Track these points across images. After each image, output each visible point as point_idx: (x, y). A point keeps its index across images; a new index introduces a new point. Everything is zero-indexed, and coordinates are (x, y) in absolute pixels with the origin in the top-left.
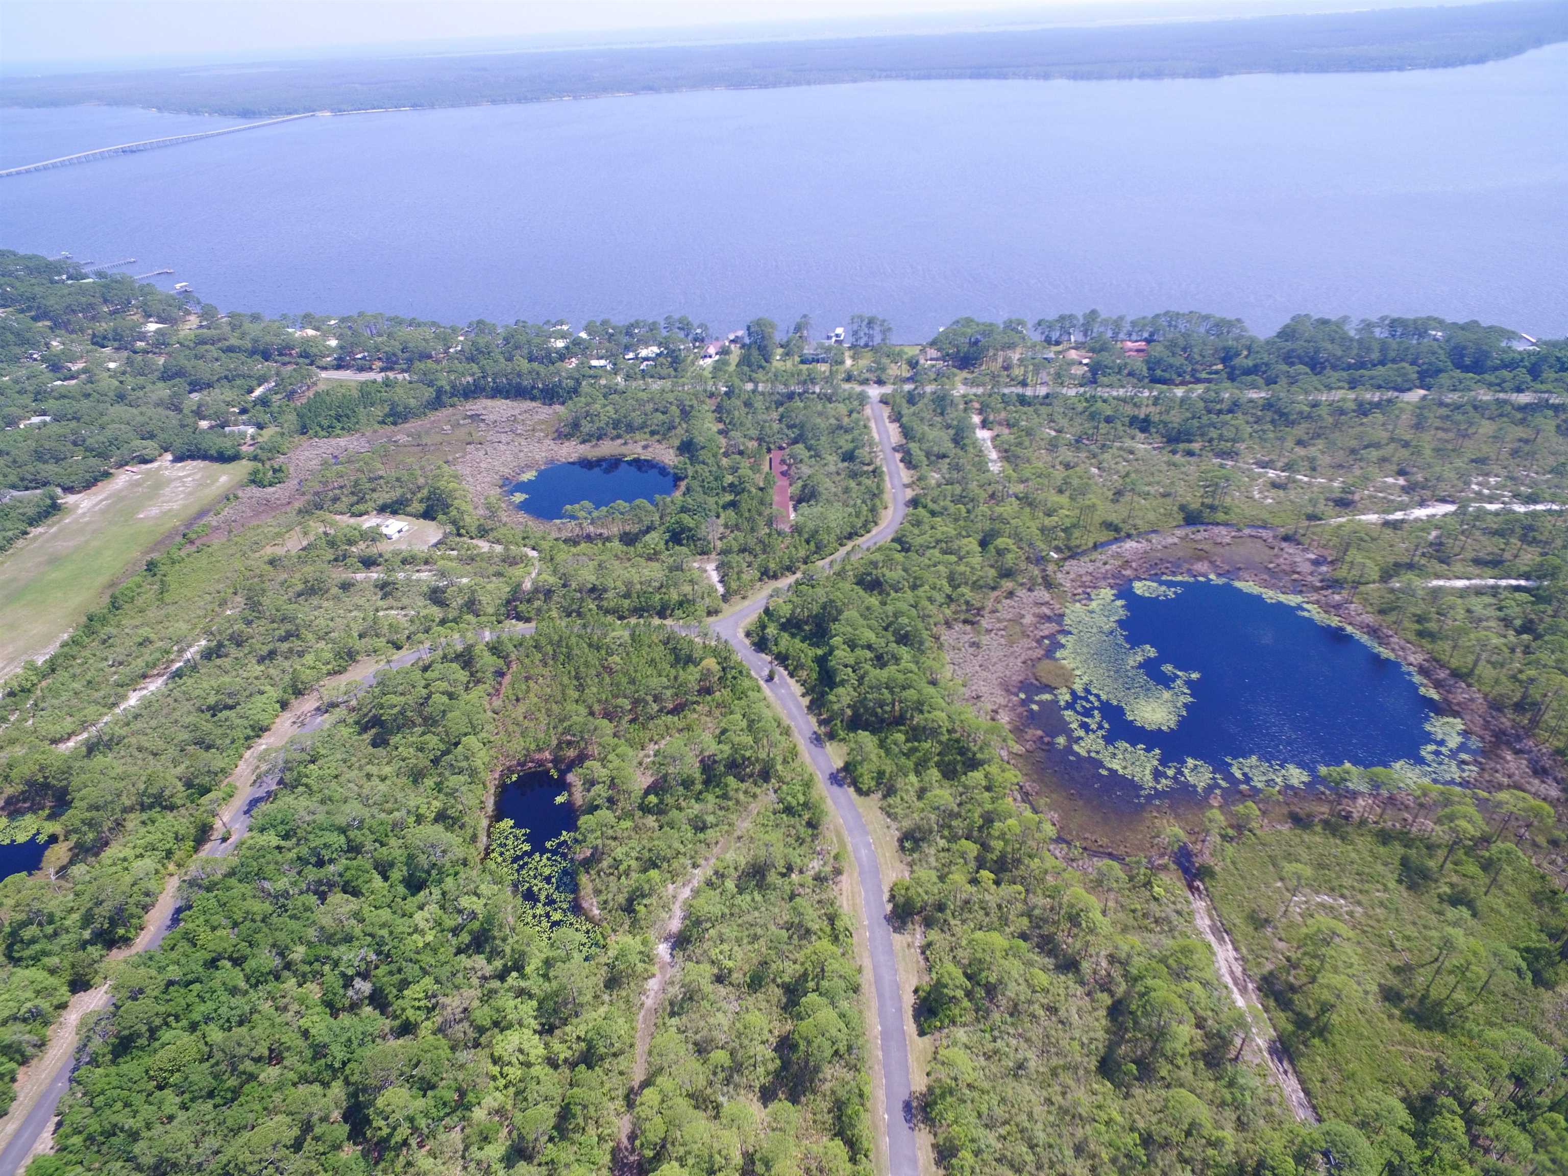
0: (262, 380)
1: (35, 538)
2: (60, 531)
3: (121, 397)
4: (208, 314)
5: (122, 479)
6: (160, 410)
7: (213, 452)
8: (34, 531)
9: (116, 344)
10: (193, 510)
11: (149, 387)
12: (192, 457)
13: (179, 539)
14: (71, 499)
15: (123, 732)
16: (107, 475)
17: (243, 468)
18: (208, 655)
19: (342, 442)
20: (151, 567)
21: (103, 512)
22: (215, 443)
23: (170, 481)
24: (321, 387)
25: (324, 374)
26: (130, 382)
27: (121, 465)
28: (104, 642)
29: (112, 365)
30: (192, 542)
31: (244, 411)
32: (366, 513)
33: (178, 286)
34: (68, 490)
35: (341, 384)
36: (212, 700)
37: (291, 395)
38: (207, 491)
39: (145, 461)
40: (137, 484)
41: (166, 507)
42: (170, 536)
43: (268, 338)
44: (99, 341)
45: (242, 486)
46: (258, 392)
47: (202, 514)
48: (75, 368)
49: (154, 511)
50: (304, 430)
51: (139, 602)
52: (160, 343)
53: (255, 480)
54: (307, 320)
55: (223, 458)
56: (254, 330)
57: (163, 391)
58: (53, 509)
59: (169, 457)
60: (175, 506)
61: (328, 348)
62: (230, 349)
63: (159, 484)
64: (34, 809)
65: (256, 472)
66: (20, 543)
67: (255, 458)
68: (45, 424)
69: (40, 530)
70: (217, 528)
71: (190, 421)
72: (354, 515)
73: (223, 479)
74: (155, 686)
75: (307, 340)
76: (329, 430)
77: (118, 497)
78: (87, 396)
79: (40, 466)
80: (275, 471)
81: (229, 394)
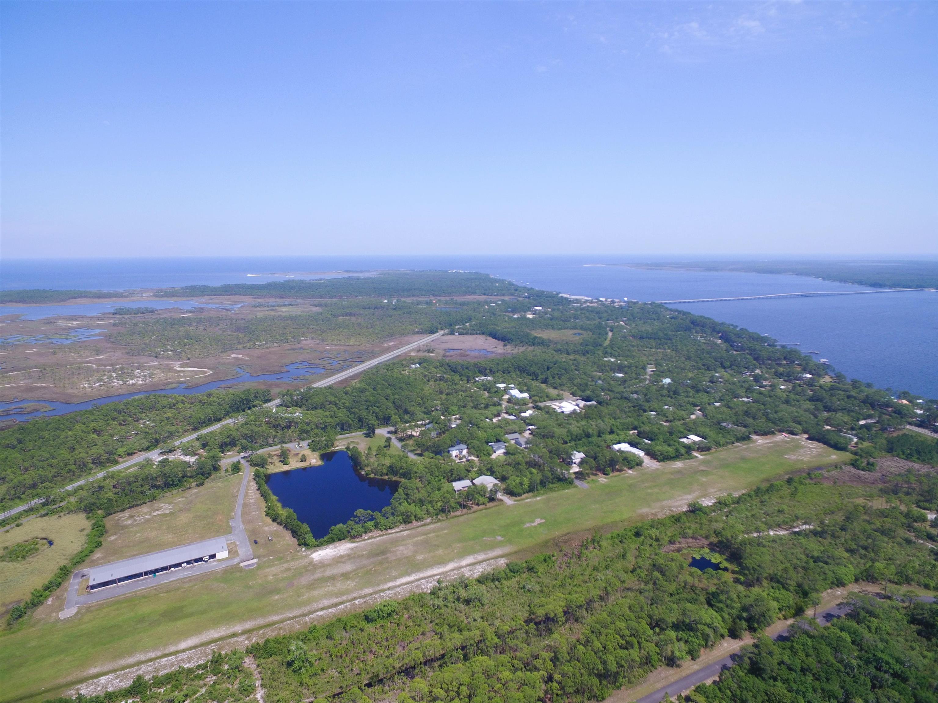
0: (870, 417)
1: (736, 447)
2: (748, 448)
3: (787, 402)
4: (839, 377)
5: (780, 437)
6: (807, 413)
7: (832, 442)
8: (737, 444)
9: (786, 379)
10: (815, 464)
11: (802, 402)
12: (818, 441)
13: (804, 475)
14: (754, 437)
15: (767, 544)
16: (773, 433)
17: (847, 456)
18: (815, 533)
19: (916, 466)
20: (789, 481)
21: (769, 448)
22: (834, 438)
23: (803, 447)
24: (904, 431)
25: (908, 427)
26: (792, 396)
27: (781, 431)
28: (762, 502)
29: (782, 387)
30: (811, 479)
31: (852, 429)
32: (929, 509)
33: (822, 360)
34: (756, 433)
35: (920, 435)
36: (816, 554)
37: (883, 430)
38: (824, 459)
39: (792, 433)
40: (787, 442)
41: (800, 458)
42: (800, 471)
43: (878, 398)
44: (779, 375)
45: (845, 464)
46: (862, 422)
47: (819, 468)
48: (765, 383)
49: (794, 457)
50: (890, 450)
51: (782, 493)
52: (810, 383)
53: (854, 464)
54: (904, 395)
55: (837, 447)
56: (867, 391)
57: (808, 405)
58: (746, 438)
59: (806, 436)
60: (805, 459)
61: (916, 413)
62: (849, 397)
63: (797, 447)
64: (721, 553)
65: (856, 461)
66: (730, 446)
67: (855, 454)
68: (749, 402)
69: (739, 444)
70: (827, 478)
71: (821, 423)
72: (919, 506)
73: (834, 457)
74: (782, 533)
75: (902, 405)
76: (908, 457)
77: (777, 444)
78: (770, 396)
79: (746, 418)
80: (868, 464)
81: (846, 418)
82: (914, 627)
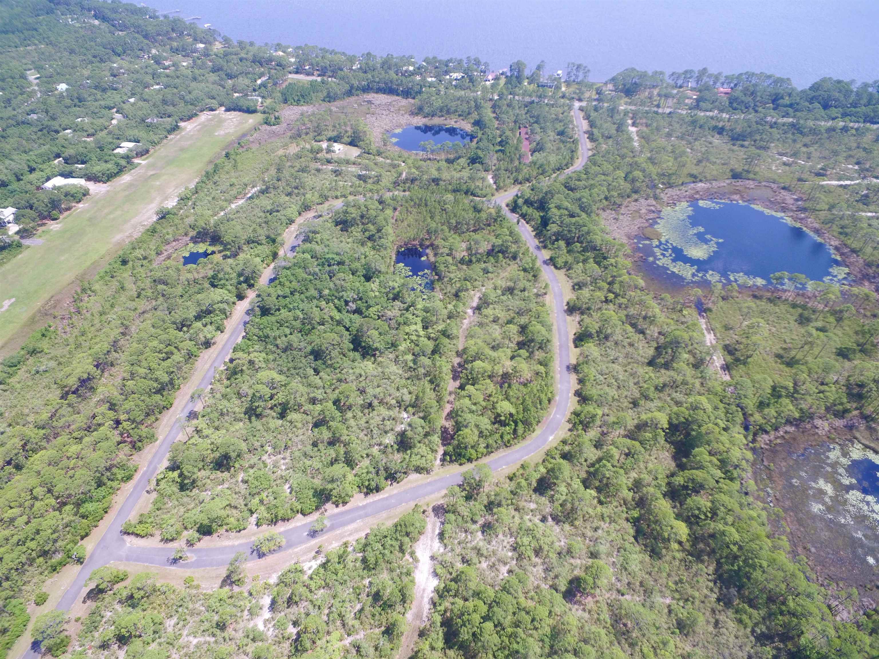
0: (261, 76)
1: (171, 140)
2: (182, 137)
3: (195, 79)
4: (226, 41)
5: (204, 117)
6: (215, 86)
7: (244, 108)
8: (170, 137)
9: (184, 53)
10: (240, 133)
11: (207, 75)
12: (234, 110)
13: (236, 145)
14: (182, 124)
15: (233, 217)
16: (196, 115)
17: (259, 117)
18: (262, 192)
19: (305, 108)
20: (227, 156)
21: (199, 131)
22: (245, 104)
23: (225, 120)
24: (289, 81)
25: (290, 76)
26: (196, 71)
27: (202, 111)
28: (215, 183)
29: (185, 64)
30: (242, 147)
31: (255, 90)
32: (322, 141)
33: (206, 26)
34: (182, 120)
35: (299, 81)
36: (269, 208)
37: (275, 84)
38: (244, 125)
39: (212, 110)
40: (211, 120)
41: (227, 131)
42: (231, 143)
43: (261, 55)
44: (175, 51)
45: (261, 125)
46: (259, 82)
47: (244, 135)
48: (167, 63)
49: (222, 133)
50: (285, 101)
51: (226, 169)
52: (206, 54)
53: (267, 123)
54: (278, 47)
55: (250, 111)
56: (253, 50)
57: (213, 77)
58: (175, 128)
59: (223, 108)
60: (231, 131)
61: (291, 62)
62: (241, 60)
63: (221, 121)
64: (204, 241)
65: (267, 119)
66: (165, 141)
67: (264, 112)
68: (162, 89)
69: (172, 136)
70: (253, 142)
71: (230, 92)
72: (316, 141)
73: (251, 121)
74: (241, 202)
75: (281, 57)
76: (298, 102)
77: (203, 125)
78: (178, 77)
79: (166, 107)
80: (276, 118)
81: (247, 81)
82: (339, 228)
